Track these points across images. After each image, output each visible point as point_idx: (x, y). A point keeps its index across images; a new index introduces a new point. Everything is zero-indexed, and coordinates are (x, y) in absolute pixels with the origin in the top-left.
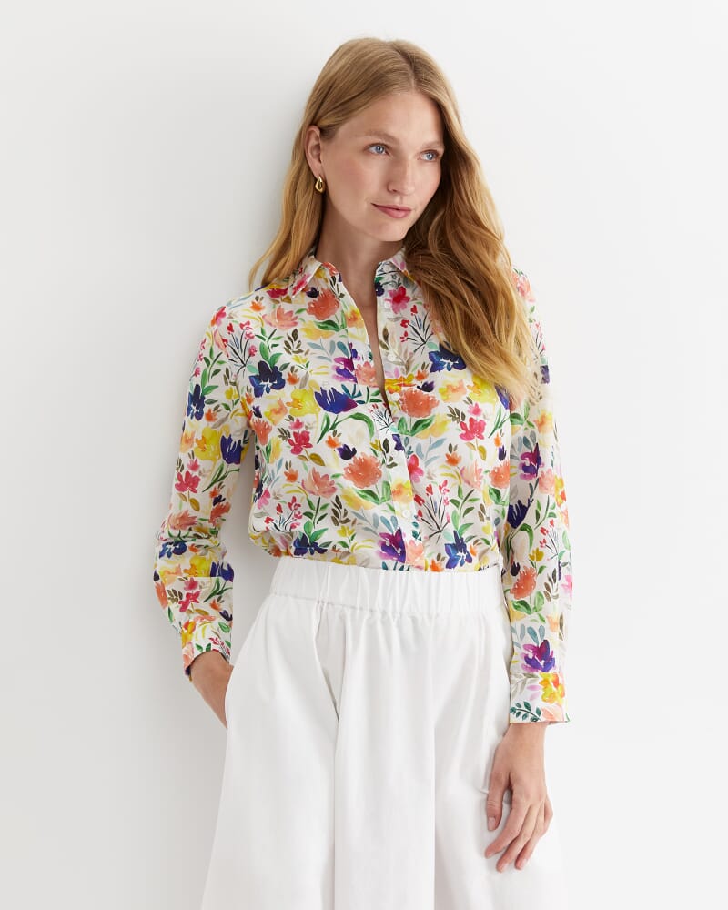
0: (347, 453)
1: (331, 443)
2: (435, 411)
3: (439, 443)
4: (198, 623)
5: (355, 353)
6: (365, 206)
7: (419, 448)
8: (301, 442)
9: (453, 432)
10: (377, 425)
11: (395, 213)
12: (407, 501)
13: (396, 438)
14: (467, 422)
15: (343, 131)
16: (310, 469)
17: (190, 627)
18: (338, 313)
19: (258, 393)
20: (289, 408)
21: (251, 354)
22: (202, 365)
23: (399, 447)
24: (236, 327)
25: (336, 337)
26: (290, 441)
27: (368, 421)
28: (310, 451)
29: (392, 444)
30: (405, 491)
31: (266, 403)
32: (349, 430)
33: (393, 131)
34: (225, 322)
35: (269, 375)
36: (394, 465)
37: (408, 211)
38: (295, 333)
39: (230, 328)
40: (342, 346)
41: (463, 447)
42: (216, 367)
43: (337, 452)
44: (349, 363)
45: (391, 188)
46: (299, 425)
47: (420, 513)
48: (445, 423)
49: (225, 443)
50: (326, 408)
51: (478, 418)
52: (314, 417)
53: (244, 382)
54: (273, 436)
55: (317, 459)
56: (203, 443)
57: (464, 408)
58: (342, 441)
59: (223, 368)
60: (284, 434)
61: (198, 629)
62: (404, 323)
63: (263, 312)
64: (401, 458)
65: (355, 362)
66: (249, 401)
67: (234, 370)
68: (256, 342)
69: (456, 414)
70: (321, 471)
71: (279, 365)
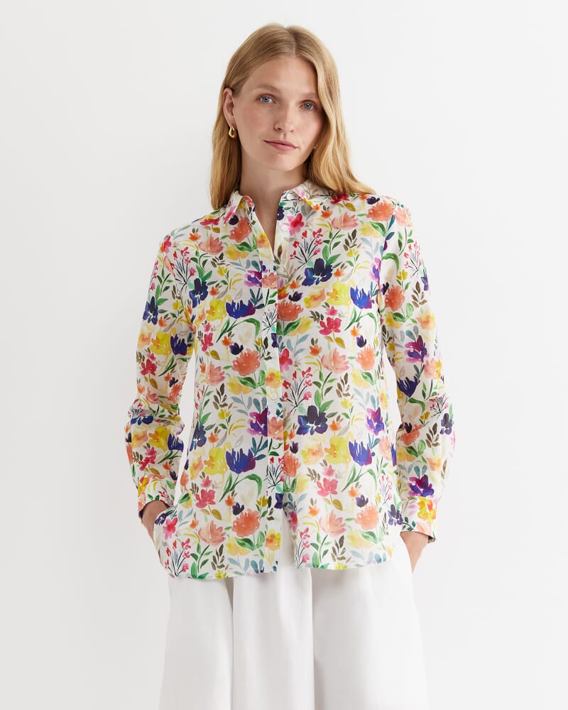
0: (236, 350)
1: (226, 342)
2: (300, 315)
3: (304, 338)
5: (264, 268)
6: (258, 142)
7: (289, 342)
8: (207, 342)
9: (314, 329)
10: (262, 326)
12: (276, 387)
13: (274, 336)
14: (325, 321)
16: (210, 363)
17: (144, 482)
19: (194, 305)
20: (207, 315)
21: (191, 273)
22: (157, 282)
23: (275, 345)
24: (178, 254)
25: (251, 255)
26: (202, 341)
27: (258, 324)
28: (212, 348)
29: (270, 342)
30: (276, 380)
31: (196, 311)
32: (243, 331)
34: (171, 249)
35: (200, 289)
36: (270, 358)
38: (221, 257)
40: (255, 264)
41: (322, 340)
42: (166, 284)
43: (229, 349)
44: (259, 275)
45: (277, 127)
46: (209, 328)
47: (286, 395)
48: (308, 323)
49: (172, 341)
50: (231, 314)
51: (334, 317)
52: (220, 322)
53: (186, 296)
55: (215, 354)
56: (157, 343)
57: (322, 311)
59: (171, 285)
60: (200, 335)
62: (296, 244)
63: (198, 242)
64: (276, 353)
65: (263, 274)
67: (179, 287)
68: (193, 264)
69: (316, 316)
70: (217, 364)
71: (207, 282)
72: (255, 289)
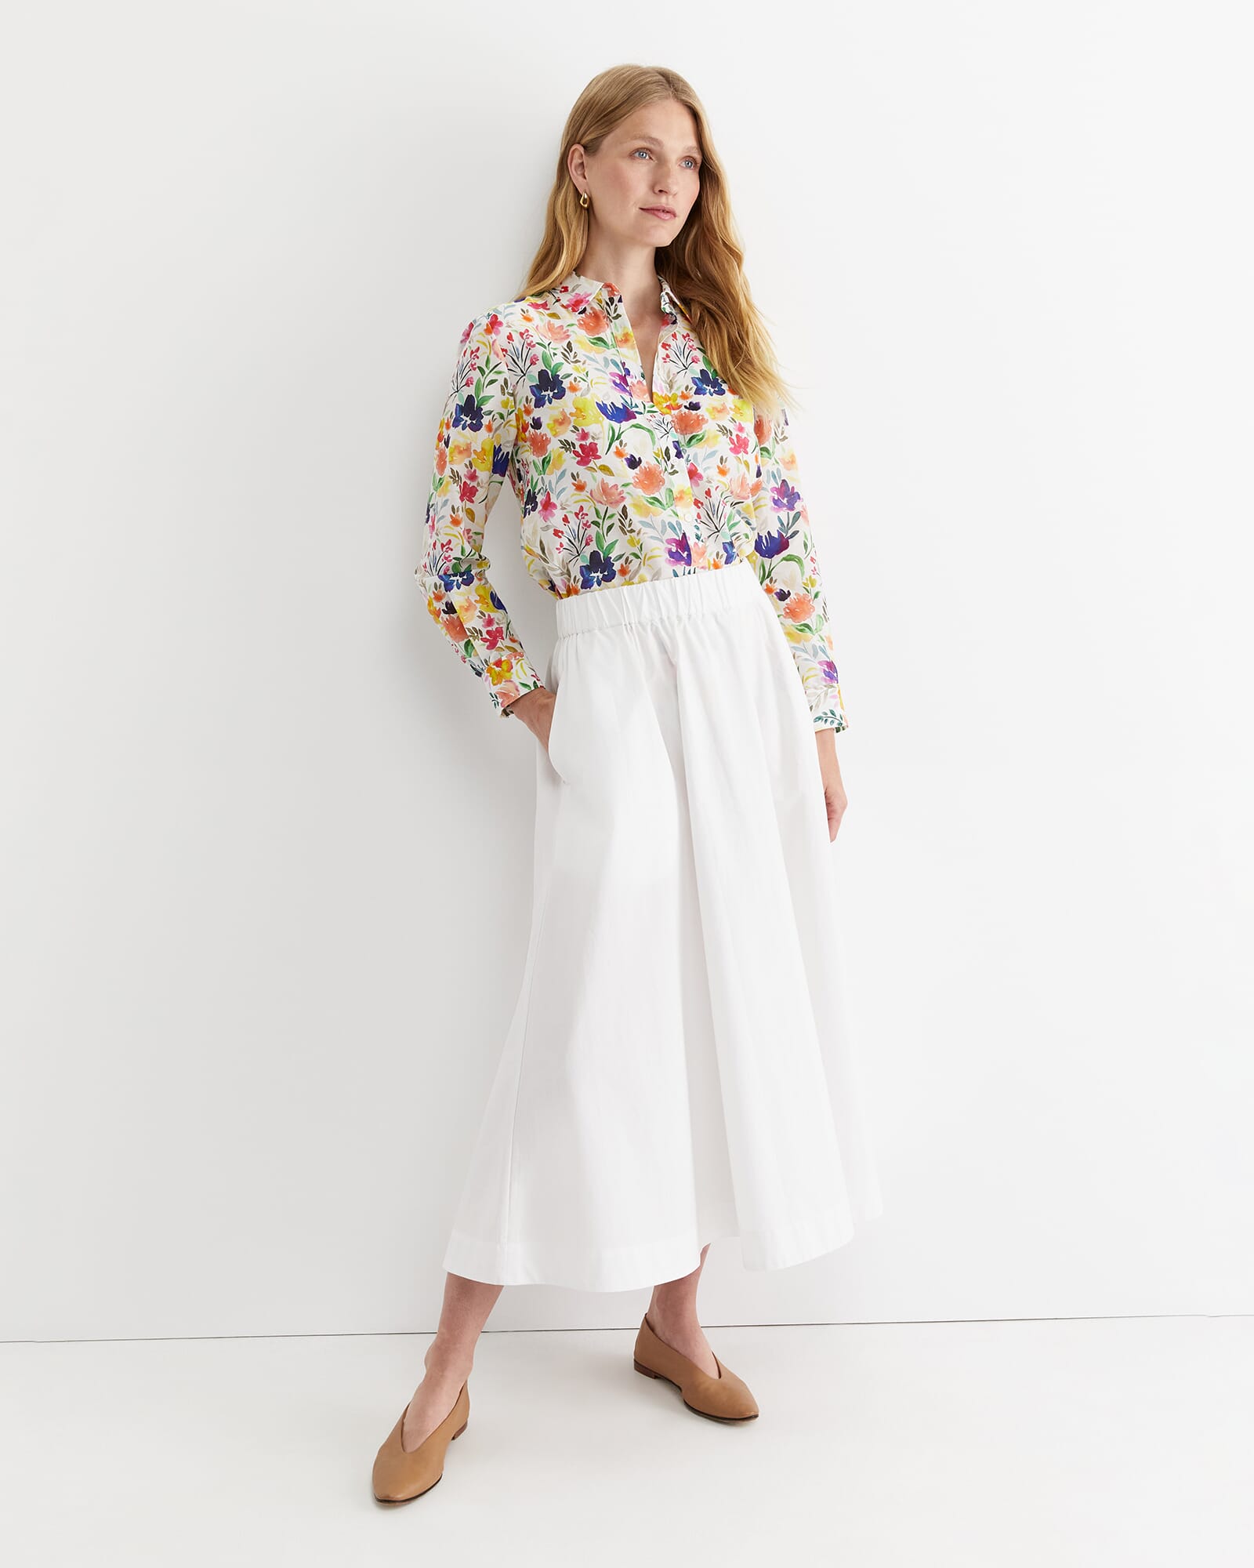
0: (633, 463)
1: (619, 454)
2: (704, 427)
3: (712, 455)
4: (513, 661)
5: (628, 372)
6: (633, 210)
7: (696, 457)
8: (587, 454)
9: (723, 446)
10: (658, 434)
11: (662, 215)
12: (688, 505)
13: (676, 446)
14: (734, 438)
16: (599, 480)
17: (503, 665)
18: (608, 331)
19: (539, 403)
20: (572, 419)
21: (532, 363)
22: (476, 374)
23: (679, 455)
24: (516, 336)
25: (610, 353)
26: (576, 453)
27: (648, 431)
28: (599, 462)
29: (673, 452)
30: (685, 497)
31: (546, 413)
32: (635, 440)
34: (504, 331)
35: (549, 385)
36: (675, 472)
37: (675, 214)
38: (569, 345)
39: (510, 337)
40: (615, 364)
42: (492, 376)
43: (625, 462)
44: (623, 379)
45: (658, 190)
46: (584, 436)
47: (699, 516)
48: (716, 437)
49: (495, 453)
50: (609, 418)
51: (743, 435)
52: (600, 428)
53: (524, 392)
54: (554, 447)
55: (605, 469)
56: (478, 453)
57: (730, 426)
58: (629, 451)
59: (500, 378)
60: (567, 445)
61: (517, 668)
62: (665, 347)
63: (534, 324)
64: (682, 465)
65: (628, 379)
66: (528, 412)
67: (513, 380)
68: (538, 351)
69: (724, 430)
70: (611, 481)
71: (561, 373)
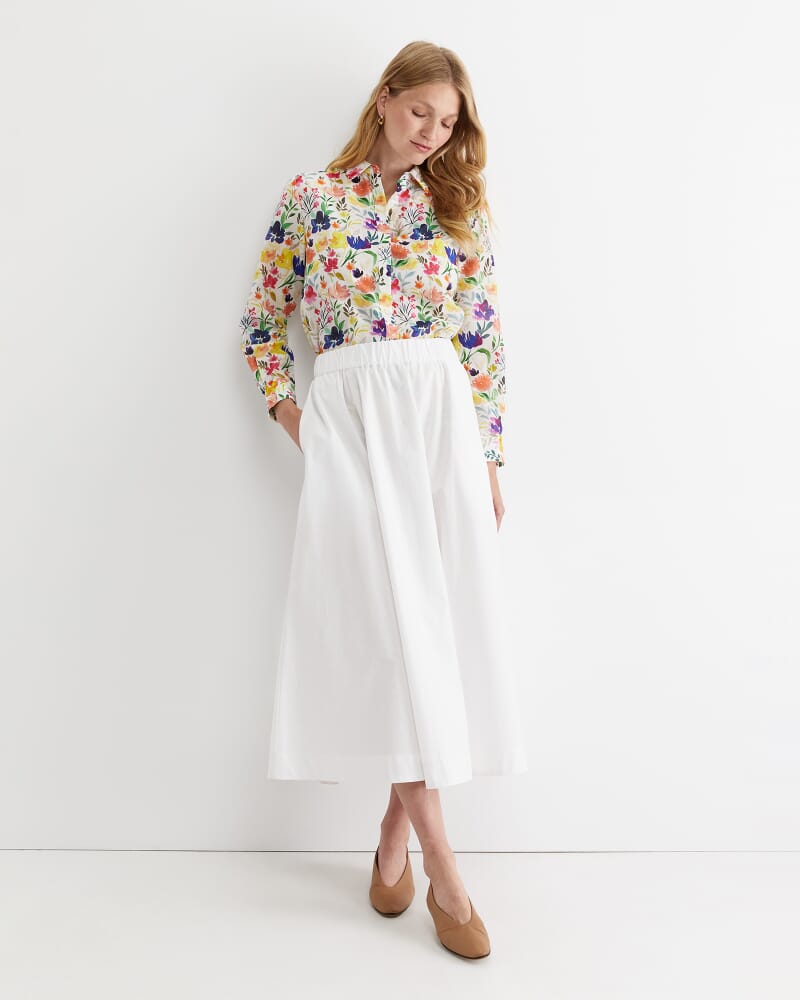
0: (357, 274)
1: (349, 267)
2: (408, 256)
3: (412, 273)
4: (279, 382)
5: (378, 219)
6: (406, 141)
7: (399, 275)
8: (331, 265)
9: (420, 269)
10: (379, 258)
11: (421, 148)
12: (388, 306)
13: (389, 267)
14: (428, 264)
15: (404, 94)
16: (335, 282)
17: (273, 384)
18: (371, 194)
19: (314, 231)
20: (329, 243)
21: (315, 206)
22: (283, 209)
24: (309, 190)
25: (368, 208)
26: (325, 264)
27: (375, 255)
28: (336, 271)
29: (385, 271)
30: (387, 300)
31: (316, 237)
32: (363, 260)
33: (432, 103)
34: (303, 185)
35: (322, 220)
36: (384, 284)
37: (429, 149)
38: (343, 200)
39: (305, 190)
40: (371, 214)
41: (425, 279)
42: (293, 211)
43: (352, 273)
44: (375, 222)
45: (423, 134)
46: (332, 254)
47: (395, 312)
48: (415, 263)
49: (295, 260)
50: (352, 245)
51: (435, 263)
52: (343, 250)
53: (308, 223)
54: (316, 258)
55: (339, 276)
56: (282, 258)
57: (426, 257)
58: (356, 266)
59: (297, 213)
60: (322, 258)
61: (280, 386)
62: (403, 209)
63: (324, 186)
64: (389, 281)
65: (378, 223)
66: (309, 235)
67: (303, 215)
68: (320, 201)
69: (422, 259)
70: (342, 283)
71: (330, 216)
72: (372, 232)
